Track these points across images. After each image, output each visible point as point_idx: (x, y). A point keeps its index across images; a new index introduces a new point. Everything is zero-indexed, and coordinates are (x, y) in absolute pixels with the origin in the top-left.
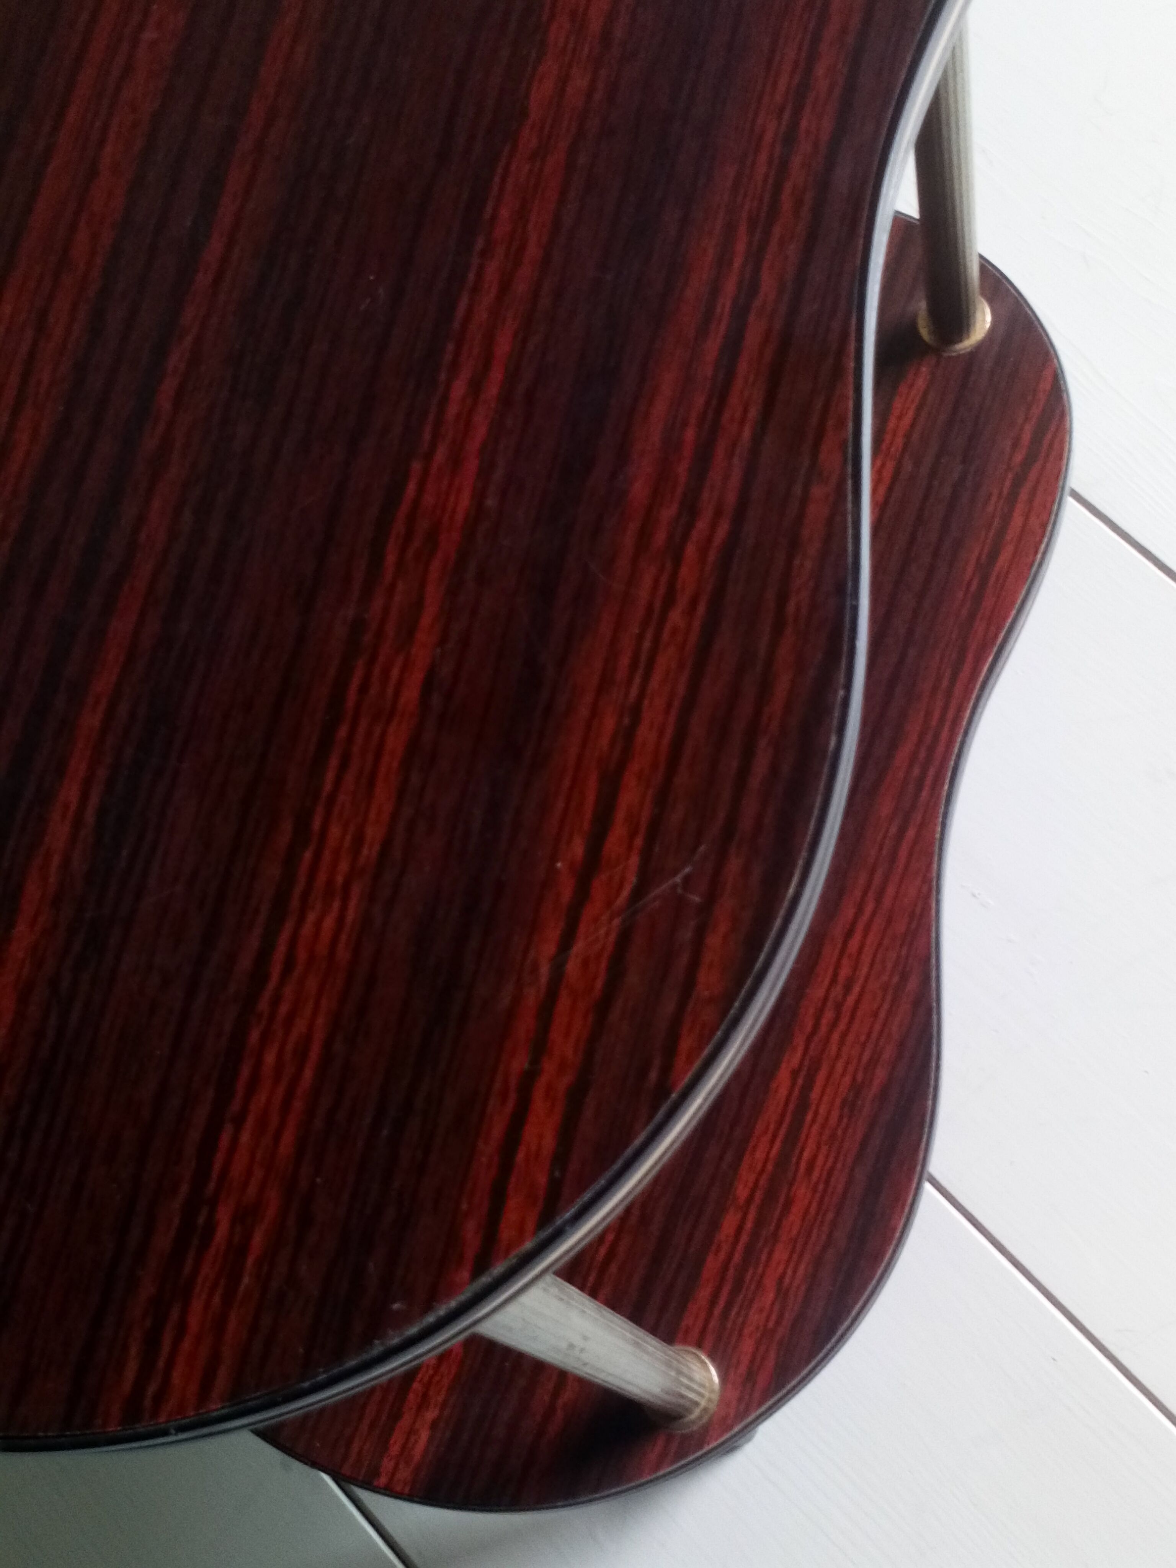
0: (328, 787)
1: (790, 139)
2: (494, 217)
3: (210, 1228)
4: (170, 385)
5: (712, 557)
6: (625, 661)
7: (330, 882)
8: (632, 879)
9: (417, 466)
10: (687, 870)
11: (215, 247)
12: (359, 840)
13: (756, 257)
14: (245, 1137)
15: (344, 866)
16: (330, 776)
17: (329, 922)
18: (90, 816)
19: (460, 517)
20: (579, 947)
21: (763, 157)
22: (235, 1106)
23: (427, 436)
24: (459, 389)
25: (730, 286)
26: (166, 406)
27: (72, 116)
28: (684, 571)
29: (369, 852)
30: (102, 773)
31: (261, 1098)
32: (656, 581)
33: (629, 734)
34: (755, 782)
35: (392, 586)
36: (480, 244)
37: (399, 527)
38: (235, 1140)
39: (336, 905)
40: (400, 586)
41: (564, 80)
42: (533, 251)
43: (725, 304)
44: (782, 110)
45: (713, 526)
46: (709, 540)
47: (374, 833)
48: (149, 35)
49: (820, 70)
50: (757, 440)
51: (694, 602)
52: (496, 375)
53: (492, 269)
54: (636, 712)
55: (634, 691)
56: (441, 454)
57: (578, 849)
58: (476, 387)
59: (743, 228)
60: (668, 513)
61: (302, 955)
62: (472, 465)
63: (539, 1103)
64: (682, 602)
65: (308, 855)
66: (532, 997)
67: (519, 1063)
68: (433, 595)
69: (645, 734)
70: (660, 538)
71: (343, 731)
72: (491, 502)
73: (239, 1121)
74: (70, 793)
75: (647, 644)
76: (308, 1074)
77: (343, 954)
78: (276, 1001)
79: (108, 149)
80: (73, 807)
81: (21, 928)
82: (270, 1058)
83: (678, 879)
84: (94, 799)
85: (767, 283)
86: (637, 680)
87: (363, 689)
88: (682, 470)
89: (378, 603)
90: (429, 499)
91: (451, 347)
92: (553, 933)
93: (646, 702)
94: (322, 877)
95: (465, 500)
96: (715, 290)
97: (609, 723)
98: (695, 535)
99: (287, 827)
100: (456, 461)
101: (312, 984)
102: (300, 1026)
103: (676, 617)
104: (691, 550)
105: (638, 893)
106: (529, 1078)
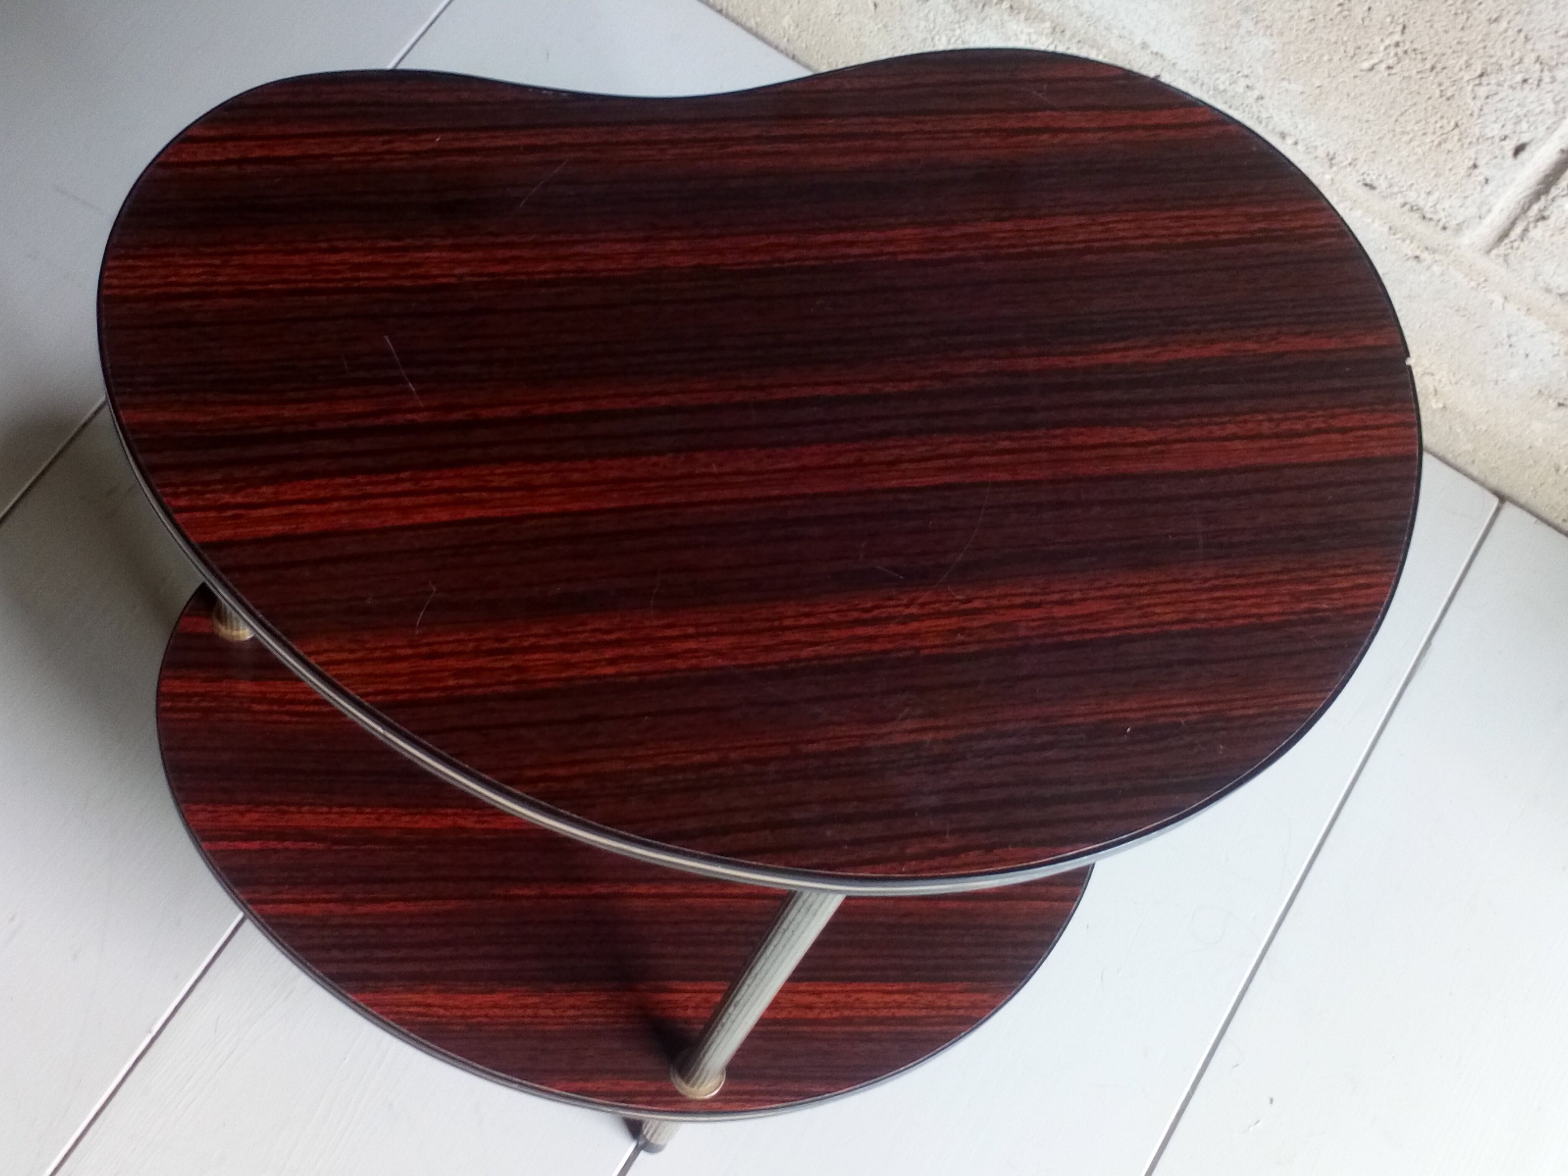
0: (1062, 247)
1: (674, 143)
2: (761, 262)
3: (1261, 230)
4: (905, 387)
5: (894, 120)
6: (956, 142)
7: (1103, 231)
8: (1048, 113)
9: (900, 258)
10: (1034, 92)
11: (825, 391)
12: (1080, 226)
13: (741, 141)
14: (1222, 230)
15: (1093, 228)
16: (1057, 247)
17: (1121, 226)
18: (1122, 344)
19: (917, 231)
20: (1083, 125)
21: (689, 151)
22: (1211, 238)
23: (884, 258)
24: (855, 251)
25: (761, 148)
26: (915, 384)
27: (775, 492)
28: (905, 130)
29: (1083, 220)
30: (1100, 347)
31: (1203, 229)
32: (915, 140)
33: (988, 132)
34: (987, 77)
35: (962, 250)
36: (777, 265)
37: (931, 256)
38: (1224, 233)
39: (1111, 226)
40: (960, 246)
41: (675, 252)
42: (773, 239)
43: (768, 148)
44: (662, 150)
45: (881, 123)
46: (887, 123)
47: (1075, 220)
48: (715, 469)
49: (634, 138)
50: (831, 117)
51: (918, 122)
52: (842, 236)
53: (790, 255)
54: (978, 131)
55: (969, 134)
56: (891, 249)
57: (1045, 137)
58: (851, 244)
59: (729, 150)
60: (880, 143)
61: (1139, 233)
62: (890, 234)
63: (1154, 121)
64: (919, 127)
65: (1097, 245)
66: (1113, 137)
67: (1141, 133)
68: (958, 231)
69: (985, 125)
70: (894, 144)
71: (1037, 248)
72: (905, 220)
73: (1216, 234)
74: (1115, 358)
75: (945, 135)
76: (1184, 213)
77: (1130, 216)
78: (1163, 236)
79: (787, 465)
80: (1120, 354)
81: (1181, 356)
82: (1186, 230)
83: (1040, 95)
84: (1115, 345)
85: (755, 132)
86: (962, 135)
87: (1014, 246)
88: (858, 143)
89: (972, 253)
90: (915, 247)
91: (835, 261)
92: (1083, 137)
93: (971, 128)
94: (1103, 236)
95: (908, 231)
96: (765, 154)
97: (987, 140)
98: (887, 130)
99: (1088, 258)
100: (890, 242)
101: (1149, 224)
102: (1167, 223)
103: (927, 127)
104: (894, 130)
105: (1053, 109)
106: (1146, 128)
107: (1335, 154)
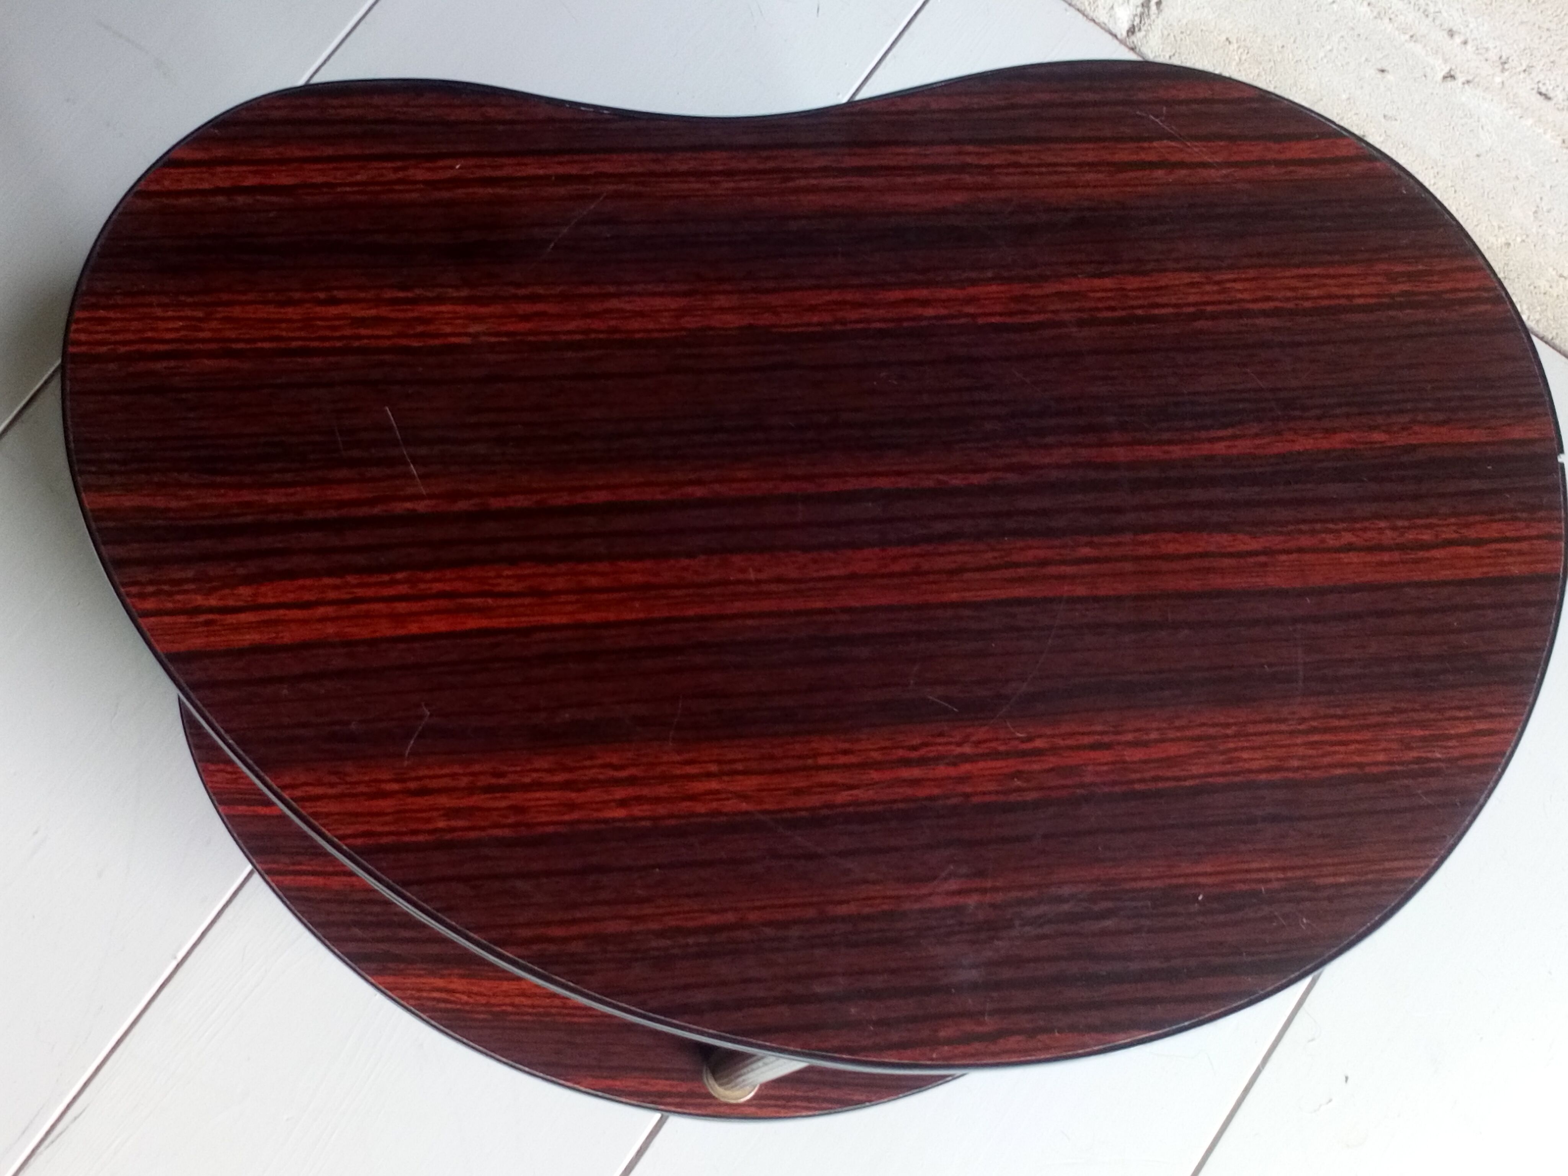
0: (1170, 310)
1: (729, 174)
2: (820, 324)
3: (1404, 293)
4: (976, 479)
5: (985, 150)
6: (1055, 178)
7: (1219, 292)
8: (1165, 142)
9: (980, 321)
10: (1152, 117)
11: (883, 483)
12: (1192, 284)
13: (806, 173)
14: (1357, 292)
15: (1208, 288)
16: (1163, 311)
17: (1239, 286)
18: (1230, 432)
19: (1002, 288)
20: (1206, 159)
21: (745, 184)
22: (1343, 301)
23: (963, 321)
24: (930, 312)
25: (829, 182)
26: (987, 476)
27: (819, 605)
28: (996, 162)
29: (1196, 277)
30: (1204, 434)
31: (1335, 290)
32: (1007, 174)
33: (1091, 165)
34: (1097, 97)
35: (1053, 312)
36: (838, 327)
37: (1017, 319)
38: (1360, 296)
39: (1228, 285)
40: (1052, 307)
41: (722, 310)
42: (835, 296)
43: (839, 182)
44: (713, 182)
45: (969, 154)
46: (977, 154)
47: (1186, 278)
48: (752, 576)
49: (684, 168)
50: (915, 144)
51: (1014, 152)
52: (916, 293)
53: (854, 315)
54: (1080, 165)
55: (1069, 169)
56: (970, 309)
57: (1159, 173)
58: (925, 303)
59: (790, 184)
60: (967, 179)
61: (1260, 294)
62: (972, 291)
63: (1288, 155)
64: (1013, 158)
65: (1209, 308)
66: (1239, 173)
67: (1273, 170)
68: (1050, 288)
69: (1091, 157)
70: (984, 179)
71: (1140, 312)
72: (990, 274)
73: (1349, 297)
74: (1220, 448)
75: (1044, 169)
76: (1316, 271)
77: (1252, 273)
78: (1288, 299)
79: (834, 572)
80: (1227, 443)
81: (1297, 447)
82: (1315, 293)
83: (1157, 120)
84: (1221, 433)
85: (821, 162)
86: (1064, 169)
87: (1113, 309)
88: (942, 178)
89: (1064, 317)
90: (998, 308)
91: (905, 324)
92: (1204, 173)
93: (1075, 161)
94: (1216, 297)
95: (994, 288)
96: (832, 189)
97: (1090, 177)
98: (976, 162)
99: (1199, 324)
100: (971, 300)
101: (1272, 284)
102: (1294, 283)
103: (1023, 159)
104: (985, 162)
105: (1171, 138)
106: (1279, 163)
107: (1508, 58)
